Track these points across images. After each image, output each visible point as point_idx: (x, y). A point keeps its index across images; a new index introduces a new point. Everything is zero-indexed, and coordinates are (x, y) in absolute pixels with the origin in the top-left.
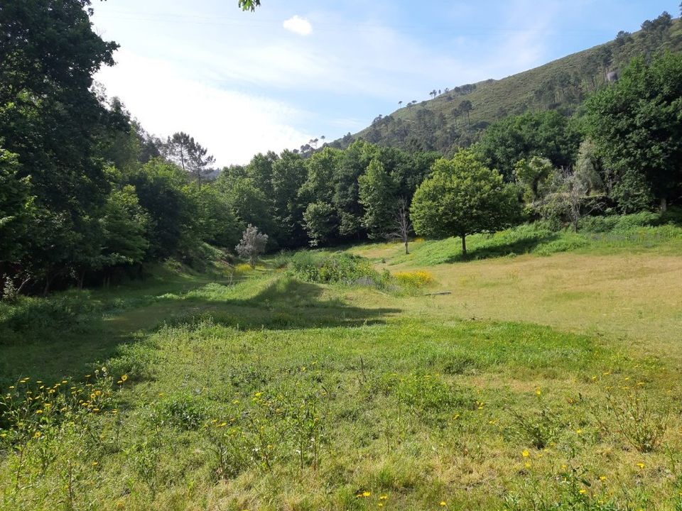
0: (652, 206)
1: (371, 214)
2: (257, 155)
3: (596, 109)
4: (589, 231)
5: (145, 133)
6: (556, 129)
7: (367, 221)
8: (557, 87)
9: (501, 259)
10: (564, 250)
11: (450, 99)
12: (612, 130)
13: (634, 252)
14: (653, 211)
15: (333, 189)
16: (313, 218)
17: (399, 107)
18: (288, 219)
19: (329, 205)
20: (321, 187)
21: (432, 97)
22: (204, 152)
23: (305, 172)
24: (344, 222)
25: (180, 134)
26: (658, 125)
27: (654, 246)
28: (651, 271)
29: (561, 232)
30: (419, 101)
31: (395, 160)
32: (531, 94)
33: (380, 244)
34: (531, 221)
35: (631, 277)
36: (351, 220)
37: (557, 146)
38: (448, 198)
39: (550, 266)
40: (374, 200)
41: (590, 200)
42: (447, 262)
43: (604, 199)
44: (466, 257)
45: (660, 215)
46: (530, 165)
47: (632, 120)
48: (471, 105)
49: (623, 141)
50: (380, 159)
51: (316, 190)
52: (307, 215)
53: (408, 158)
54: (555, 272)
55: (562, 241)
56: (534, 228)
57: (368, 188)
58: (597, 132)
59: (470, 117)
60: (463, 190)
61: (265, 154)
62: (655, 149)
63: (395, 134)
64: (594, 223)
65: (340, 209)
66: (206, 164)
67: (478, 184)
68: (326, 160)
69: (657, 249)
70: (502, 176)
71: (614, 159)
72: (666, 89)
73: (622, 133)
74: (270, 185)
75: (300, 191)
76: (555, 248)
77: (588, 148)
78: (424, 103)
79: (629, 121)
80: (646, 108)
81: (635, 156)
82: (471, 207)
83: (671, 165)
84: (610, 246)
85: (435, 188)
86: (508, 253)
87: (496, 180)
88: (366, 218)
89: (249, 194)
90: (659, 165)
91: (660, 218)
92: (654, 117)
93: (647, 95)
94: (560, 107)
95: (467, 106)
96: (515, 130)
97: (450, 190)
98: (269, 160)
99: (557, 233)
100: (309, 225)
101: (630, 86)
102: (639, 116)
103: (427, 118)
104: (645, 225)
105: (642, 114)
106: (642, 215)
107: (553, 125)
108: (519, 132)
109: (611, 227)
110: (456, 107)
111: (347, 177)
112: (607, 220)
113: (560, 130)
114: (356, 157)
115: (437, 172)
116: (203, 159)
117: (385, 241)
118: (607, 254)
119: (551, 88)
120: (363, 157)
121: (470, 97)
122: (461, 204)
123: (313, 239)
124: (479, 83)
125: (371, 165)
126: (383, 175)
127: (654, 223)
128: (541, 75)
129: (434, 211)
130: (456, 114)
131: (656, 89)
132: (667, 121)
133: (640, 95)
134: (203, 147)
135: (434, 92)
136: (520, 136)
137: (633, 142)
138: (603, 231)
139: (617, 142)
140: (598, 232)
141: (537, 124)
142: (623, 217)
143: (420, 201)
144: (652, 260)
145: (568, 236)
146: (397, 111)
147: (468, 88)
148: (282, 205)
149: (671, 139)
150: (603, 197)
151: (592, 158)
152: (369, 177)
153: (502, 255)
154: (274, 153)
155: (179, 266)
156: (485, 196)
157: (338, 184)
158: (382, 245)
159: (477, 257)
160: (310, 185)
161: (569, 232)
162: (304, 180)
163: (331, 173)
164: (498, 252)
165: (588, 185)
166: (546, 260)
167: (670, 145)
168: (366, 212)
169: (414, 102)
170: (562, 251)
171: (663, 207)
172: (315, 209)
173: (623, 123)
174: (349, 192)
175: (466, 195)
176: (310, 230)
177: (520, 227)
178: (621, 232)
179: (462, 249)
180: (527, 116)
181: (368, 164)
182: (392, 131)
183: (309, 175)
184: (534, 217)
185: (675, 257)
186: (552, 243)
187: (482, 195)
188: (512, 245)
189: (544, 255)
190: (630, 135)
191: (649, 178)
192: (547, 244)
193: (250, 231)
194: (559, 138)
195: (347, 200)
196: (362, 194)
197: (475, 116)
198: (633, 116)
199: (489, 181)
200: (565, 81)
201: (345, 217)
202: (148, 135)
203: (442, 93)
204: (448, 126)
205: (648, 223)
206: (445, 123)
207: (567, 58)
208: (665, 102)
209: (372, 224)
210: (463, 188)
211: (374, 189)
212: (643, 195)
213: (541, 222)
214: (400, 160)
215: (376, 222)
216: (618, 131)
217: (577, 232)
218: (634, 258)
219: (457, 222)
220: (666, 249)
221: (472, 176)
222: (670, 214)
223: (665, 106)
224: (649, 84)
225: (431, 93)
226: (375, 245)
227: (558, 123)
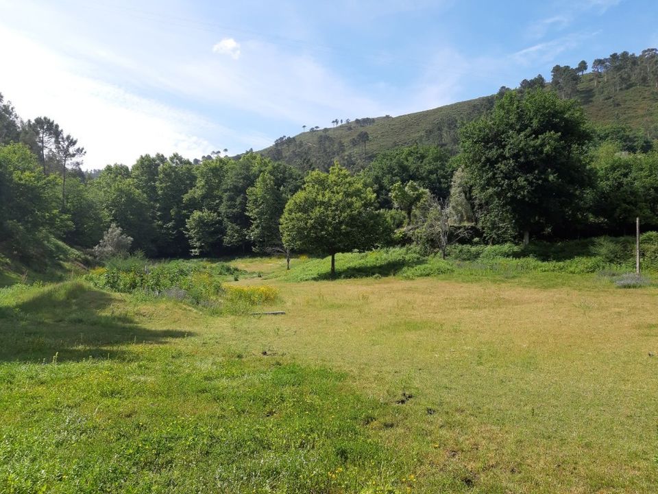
0: (517, 239)
1: (257, 227)
2: (144, 156)
3: (469, 137)
4: (456, 258)
5: (19, 120)
6: (439, 163)
7: (253, 233)
8: (445, 129)
9: (365, 280)
10: (428, 275)
11: (350, 129)
12: (483, 159)
13: (494, 281)
14: (517, 244)
15: (221, 198)
16: (196, 225)
17: (303, 131)
18: (170, 225)
19: (215, 214)
20: (209, 195)
21: (335, 126)
22: (73, 143)
23: (194, 178)
24: (229, 232)
25: (42, 118)
26: (526, 158)
27: (514, 277)
28: (507, 302)
29: (430, 258)
30: (322, 128)
31: (287, 176)
32: (423, 133)
33: (264, 258)
34: (403, 245)
35: (485, 308)
36: (237, 231)
37: (438, 179)
38: (317, 211)
39: (409, 290)
40: (261, 214)
41: (460, 228)
42: (315, 279)
43: (472, 228)
44: (333, 275)
45: (523, 248)
46: (406, 189)
47: (502, 150)
48: (368, 137)
49: (493, 171)
50: (271, 173)
51: (204, 197)
52: (190, 223)
53: (299, 175)
54: (409, 297)
55: (426, 265)
56: (405, 251)
57: (256, 200)
58: (469, 159)
59: (367, 148)
60: (334, 205)
61: (153, 155)
62: (521, 181)
63: (296, 155)
64: (461, 251)
65: (225, 219)
66: (74, 155)
67: (350, 200)
68: (216, 169)
69: (517, 280)
70: (375, 195)
71: (483, 189)
72: (535, 123)
73: (492, 163)
74: (154, 188)
75: (186, 197)
76: (419, 272)
77: (462, 178)
78: (326, 130)
79: (499, 151)
80: (516, 140)
81: (502, 186)
82: (341, 223)
83: (535, 198)
84: (472, 274)
85: (306, 200)
86: (373, 274)
87: (368, 198)
88: (252, 231)
89: (129, 195)
90: (524, 196)
91: (522, 250)
92: (522, 149)
93: (518, 127)
94: (446, 147)
95: (364, 137)
96: (402, 160)
97: (322, 203)
98: (158, 162)
99: (426, 258)
100: (192, 233)
101: (502, 118)
102: (509, 146)
103: (327, 143)
104: (508, 256)
105: (511, 144)
106: (506, 247)
107: (436, 159)
108: (406, 163)
109: (477, 255)
110: (355, 136)
111: (236, 187)
112: (474, 249)
113: (442, 165)
114: (248, 169)
115: (311, 185)
116: (72, 150)
117: (269, 255)
118: (467, 282)
119: (439, 129)
120: (255, 169)
121: (368, 129)
122: (330, 219)
123: (195, 248)
124: (378, 119)
125: (260, 178)
126: (272, 188)
127: (516, 255)
128: (432, 118)
129: (302, 224)
130: (354, 143)
131: (527, 122)
132: (534, 154)
133: (512, 127)
134: (74, 137)
135: (336, 121)
136: (406, 166)
137: (502, 172)
138: (469, 260)
139: (486, 171)
140: (464, 260)
141: (423, 157)
142: (489, 247)
143: (291, 211)
144: (510, 291)
145: (436, 261)
146: (301, 134)
147: (367, 121)
148: (166, 209)
149: (536, 172)
150: (472, 227)
151: (464, 187)
152: (258, 190)
153: (367, 276)
154: (163, 156)
155: (7, 263)
156: (355, 212)
157: (226, 194)
158: (266, 260)
159: (342, 277)
160: (197, 192)
161: (437, 258)
162: (192, 186)
163: (220, 182)
164: (364, 272)
165: (462, 216)
166: (408, 284)
167: (535, 178)
168: (252, 224)
169: (317, 127)
170: (426, 276)
171: (526, 240)
172: (199, 217)
173: (493, 153)
174: (237, 203)
175: (337, 210)
176: (192, 238)
177: (392, 249)
178: (485, 261)
179: (330, 267)
180: (414, 149)
181: (258, 176)
182: (293, 152)
183: (197, 181)
184: (405, 241)
185: (533, 289)
186: (418, 266)
187: (352, 211)
188: (381, 267)
189: (408, 278)
190: (499, 164)
191: (514, 210)
192: (413, 267)
193: (112, 232)
194: (440, 172)
195: (234, 211)
196: (250, 205)
197: (370, 147)
198: (504, 147)
199: (360, 197)
200: (452, 124)
201: (231, 227)
202: (22, 122)
203: (344, 123)
204: (346, 153)
205: (510, 255)
206: (344, 151)
207: (456, 105)
208: (534, 136)
209: (258, 237)
210: (333, 202)
211: (263, 202)
212: (507, 226)
213: (412, 246)
214: (291, 176)
215: (262, 235)
216: (488, 160)
217: (444, 259)
218: (493, 288)
219: (326, 237)
220: (525, 280)
221: (345, 192)
222: (532, 247)
223: (533, 140)
224: (520, 118)
225: (333, 122)
226: (259, 258)
227: (441, 158)
